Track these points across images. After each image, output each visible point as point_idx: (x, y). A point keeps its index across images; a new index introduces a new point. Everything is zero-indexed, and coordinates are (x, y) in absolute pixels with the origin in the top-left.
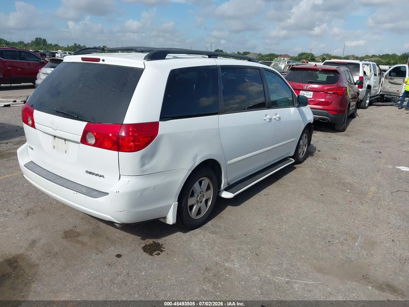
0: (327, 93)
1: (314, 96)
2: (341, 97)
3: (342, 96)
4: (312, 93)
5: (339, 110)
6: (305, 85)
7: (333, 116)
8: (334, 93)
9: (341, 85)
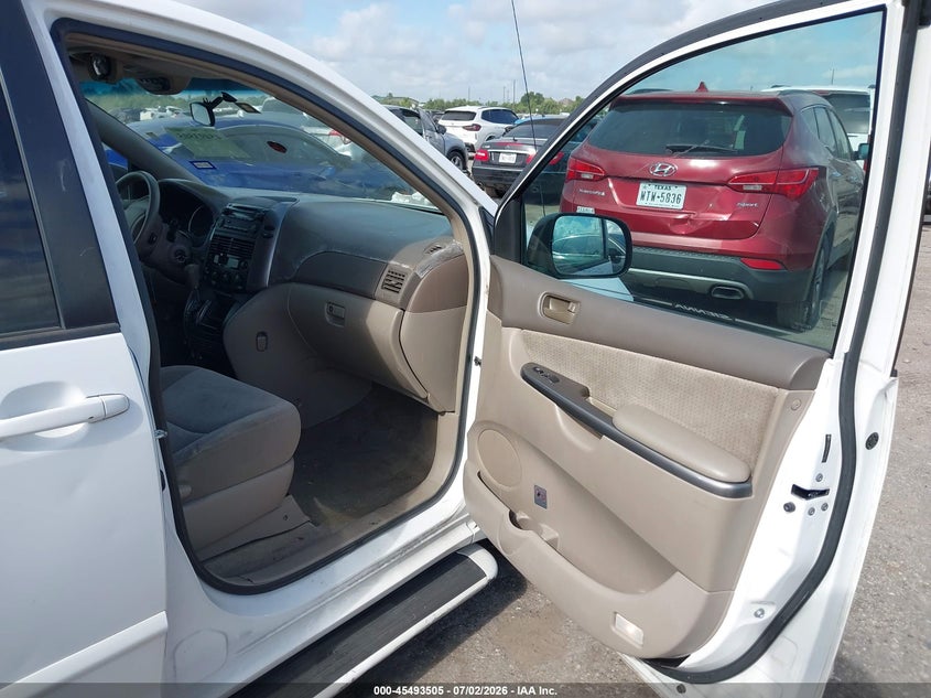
0: (739, 189)
1: (691, 201)
2: (796, 204)
3: (798, 198)
4: (682, 190)
5: (789, 256)
6: (655, 159)
7: (763, 279)
8: (766, 190)
9: (795, 156)
